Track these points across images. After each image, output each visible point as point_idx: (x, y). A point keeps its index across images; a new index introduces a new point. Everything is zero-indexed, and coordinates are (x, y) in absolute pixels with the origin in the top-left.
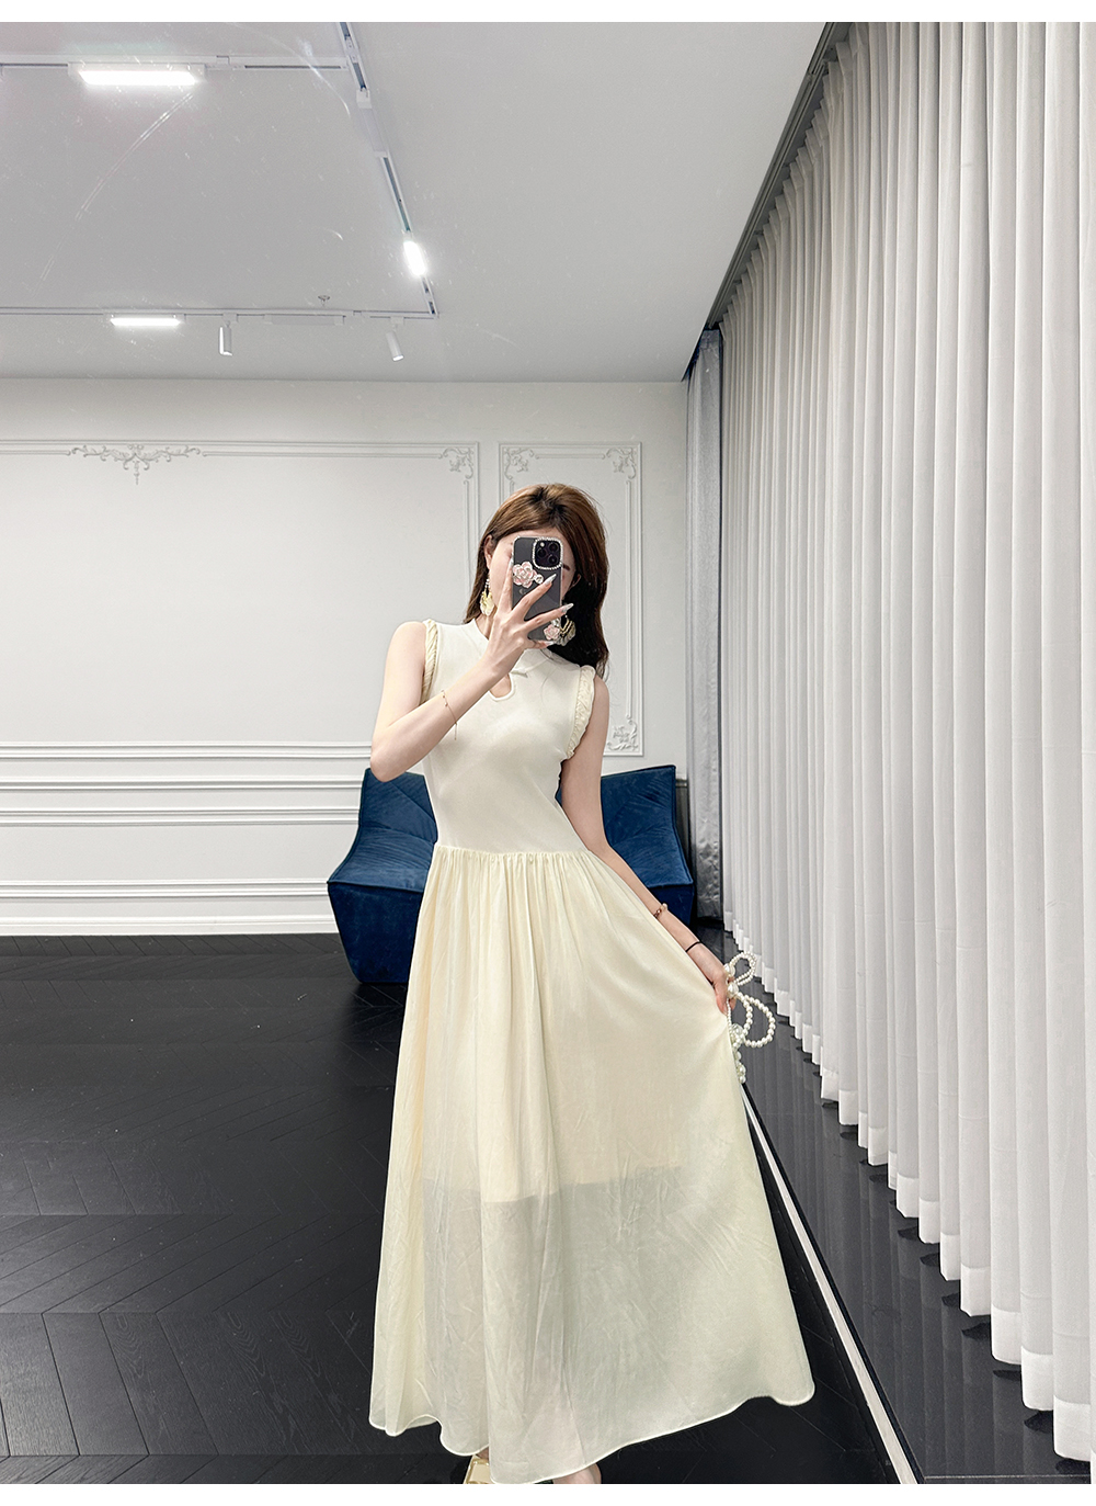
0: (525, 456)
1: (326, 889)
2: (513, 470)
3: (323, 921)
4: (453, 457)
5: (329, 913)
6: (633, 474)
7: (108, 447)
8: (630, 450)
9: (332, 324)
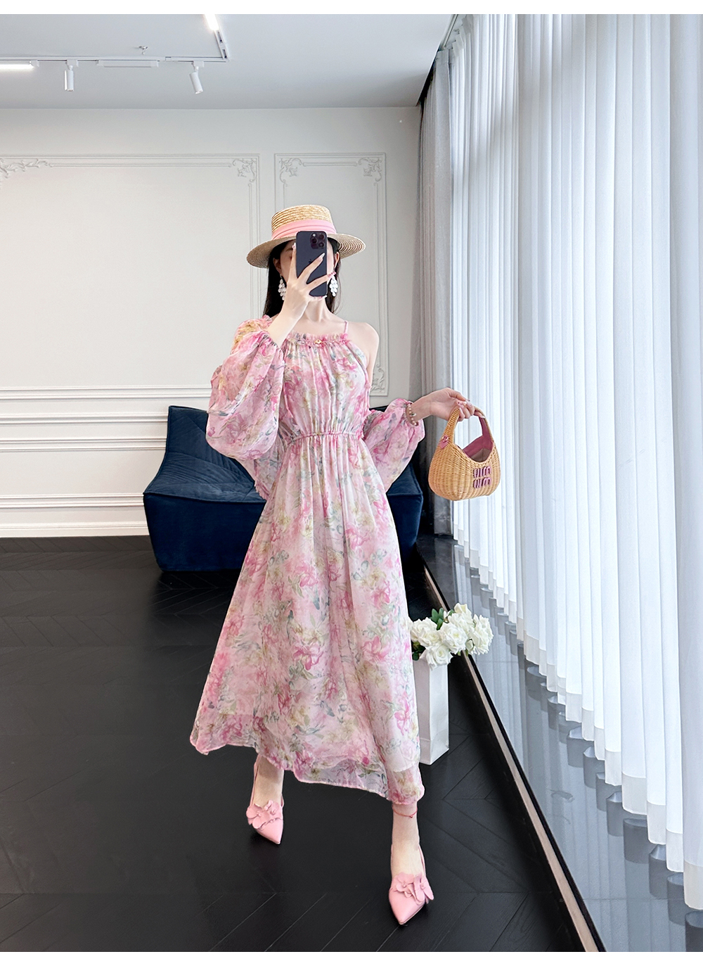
0: (295, 164)
1: (142, 501)
2: (286, 176)
3: (138, 526)
4: (239, 165)
5: (143, 520)
6: (378, 177)
8: (376, 159)
9: (150, 67)
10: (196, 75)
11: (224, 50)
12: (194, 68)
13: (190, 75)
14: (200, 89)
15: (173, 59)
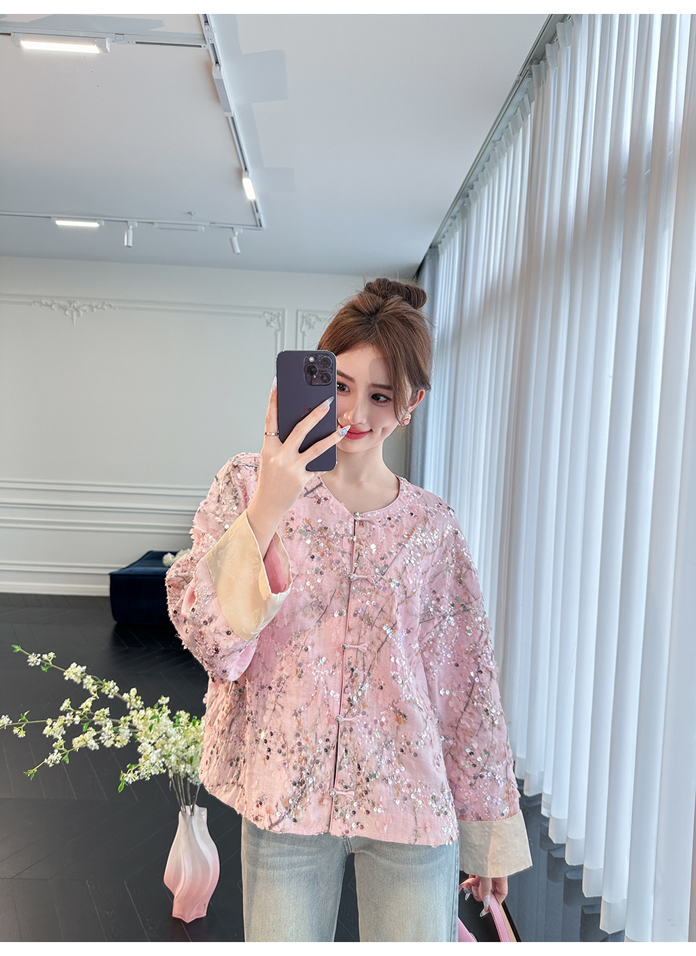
0: (314, 319)
2: (306, 328)
4: (268, 316)
7: (55, 302)
9: (197, 230)
10: (235, 239)
11: (260, 220)
12: (234, 233)
13: (231, 239)
14: (238, 251)
15: (216, 225)
